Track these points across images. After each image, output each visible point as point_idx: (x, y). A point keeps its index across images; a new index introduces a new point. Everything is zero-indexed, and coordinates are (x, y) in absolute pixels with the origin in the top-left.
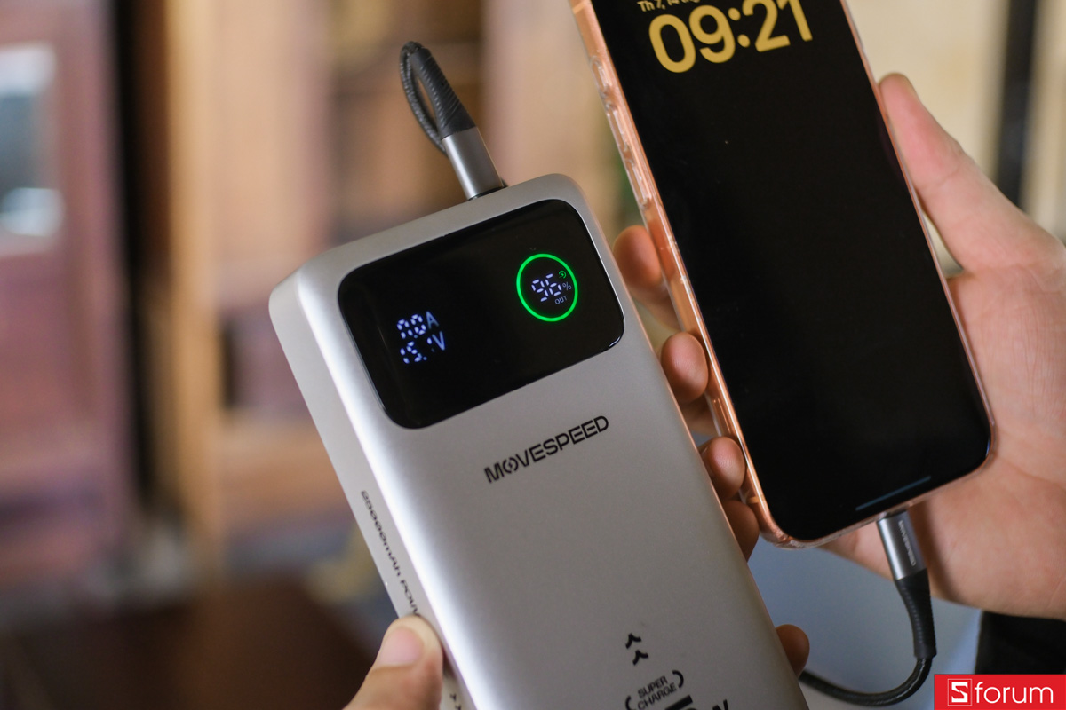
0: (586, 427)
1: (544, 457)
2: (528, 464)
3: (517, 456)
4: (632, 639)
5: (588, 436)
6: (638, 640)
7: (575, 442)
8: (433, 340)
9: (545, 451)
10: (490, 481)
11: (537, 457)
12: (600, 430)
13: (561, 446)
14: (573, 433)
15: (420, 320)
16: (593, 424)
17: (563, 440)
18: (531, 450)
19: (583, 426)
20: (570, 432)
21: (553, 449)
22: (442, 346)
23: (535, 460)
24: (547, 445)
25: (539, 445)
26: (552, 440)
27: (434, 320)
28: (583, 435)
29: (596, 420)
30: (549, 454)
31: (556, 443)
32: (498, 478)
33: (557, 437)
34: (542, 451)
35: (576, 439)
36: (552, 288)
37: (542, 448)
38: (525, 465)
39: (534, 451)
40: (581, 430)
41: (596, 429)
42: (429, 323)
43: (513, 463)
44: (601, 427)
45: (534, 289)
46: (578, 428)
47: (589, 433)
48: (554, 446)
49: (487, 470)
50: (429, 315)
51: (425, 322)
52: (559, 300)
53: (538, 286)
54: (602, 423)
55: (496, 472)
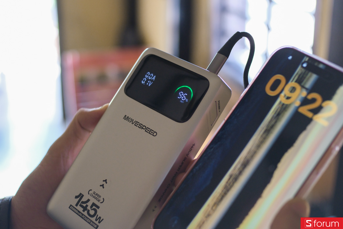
0: (151, 131)
1: (137, 126)
2: (133, 124)
3: (133, 120)
4: (106, 181)
5: (149, 133)
6: (106, 183)
7: (145, 131)
8: (150, 82)
9: (139, 125)
10: (123, 118)
11: (136, 124)
12: (153, 135)
13: (142, 128)
14: (148, 129)
15: (152, 76)
16: (153, 132)
17: (144, 127)
18: (137, 122)
19: (151, 130)
20: (147, 128)
21: (140, 127)
22: (149, 85)
23: (135, 125)
24: (140, 125)
25: (139, 123)
26: (142, 125)
27: (154, 79)
28: (149, 132)
29: (155, 132)
30: (139, 127)
31: (142, 126)
32: (125, 120)
33: (144, 126)
34: (138, 125)
35: (147, 130)
36: (183, 97)
37: (139, 124)
38: (132, 123)
39: (137, 123)
40: (150, 130)
41: (152, 134)
42: (153, 78)
43: (131, 120)
44: (154, 135)
45: (180, 93)
46: (150, 129)
47: (150, 133)
48: (141, 127)
49: (126, 116)
50: (155, 76)
51: (152, 77)
52: (182, 101)
53: (181, 94)
54: (155, 134)
55: (126, 118)
